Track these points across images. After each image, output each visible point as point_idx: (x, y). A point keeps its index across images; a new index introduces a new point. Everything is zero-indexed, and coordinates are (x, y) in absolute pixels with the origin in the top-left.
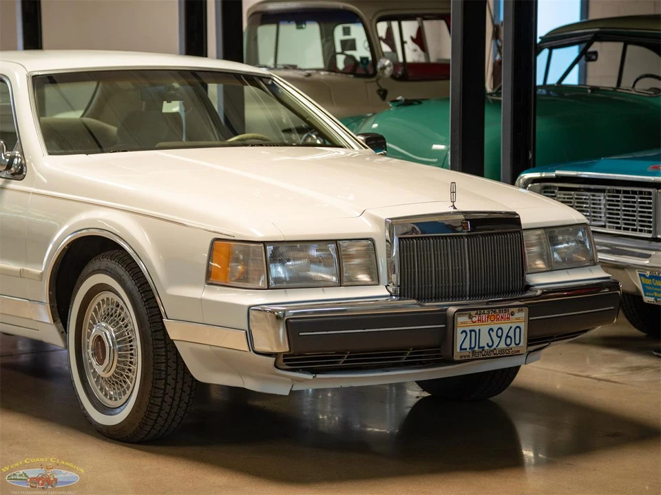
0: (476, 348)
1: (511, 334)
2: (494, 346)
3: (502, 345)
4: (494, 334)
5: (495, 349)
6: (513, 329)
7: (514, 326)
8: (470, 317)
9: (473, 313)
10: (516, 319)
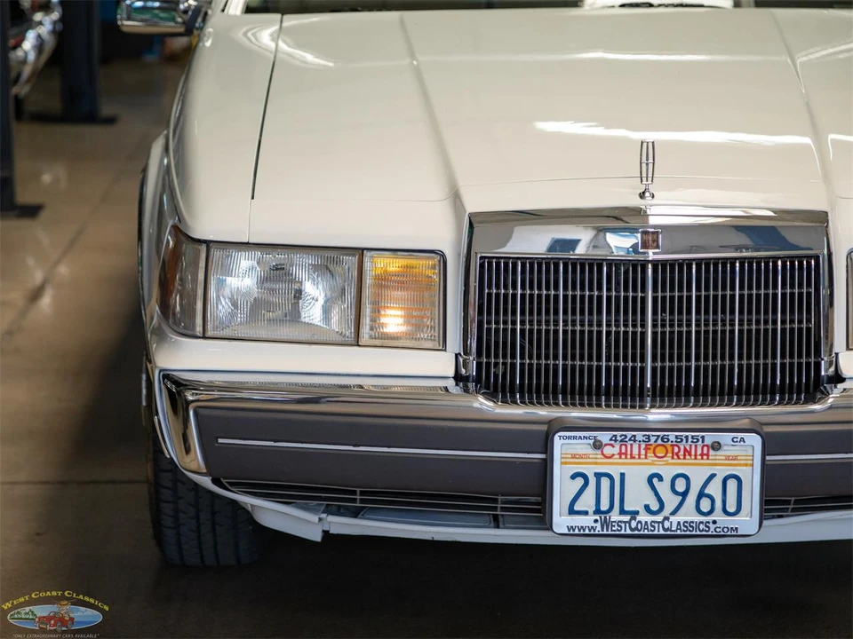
1: (714, 489)
2: (666, 512)
4: (663, 488)
5: (666, 518)
7: (722, 472)
8: (598, 445)
9: (604, 437)
10: (728, 458)
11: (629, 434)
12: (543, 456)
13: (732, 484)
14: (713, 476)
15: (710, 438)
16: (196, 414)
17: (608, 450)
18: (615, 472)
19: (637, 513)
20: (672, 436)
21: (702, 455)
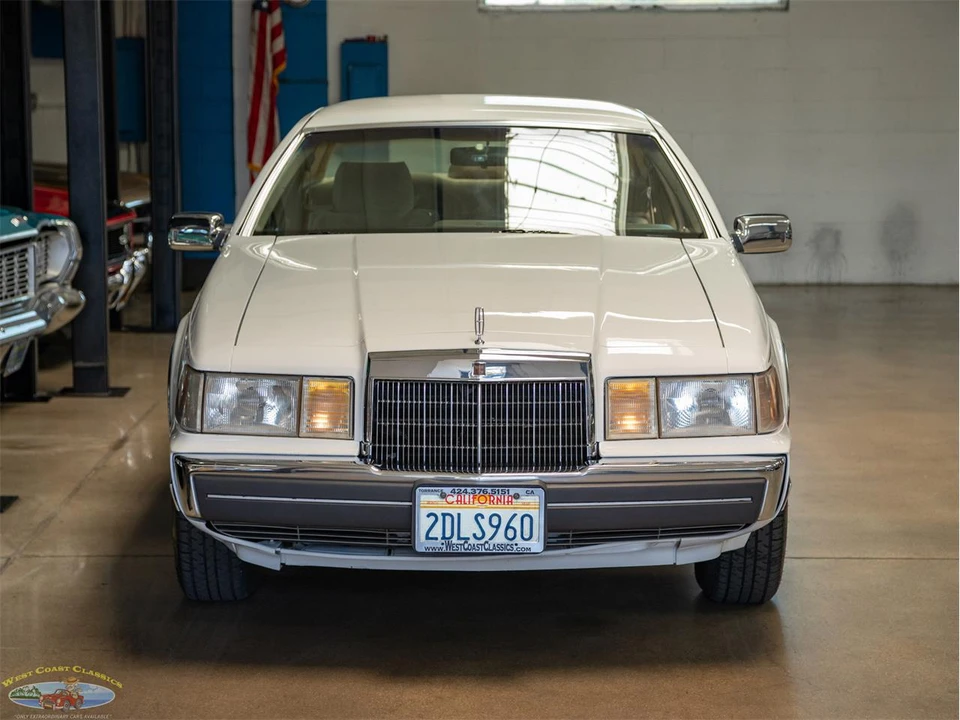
0: (455, 540)
1: (516, 524)
2: (486, 539)
3: (500, 539)
5: (487, 542)
6: (518, 518)
8: (443, 496)
9: (447, 490)
10: (524, 504)
11: (463, 489)
12: (410, 504)
13: (527, 521)
14: (515, 515)
15: (513, 491)
16: (194, 478)
17: (450, 499)
18: (454, 513)
19: (468, 539)
20: (489, 490)
21: (508, 502)
